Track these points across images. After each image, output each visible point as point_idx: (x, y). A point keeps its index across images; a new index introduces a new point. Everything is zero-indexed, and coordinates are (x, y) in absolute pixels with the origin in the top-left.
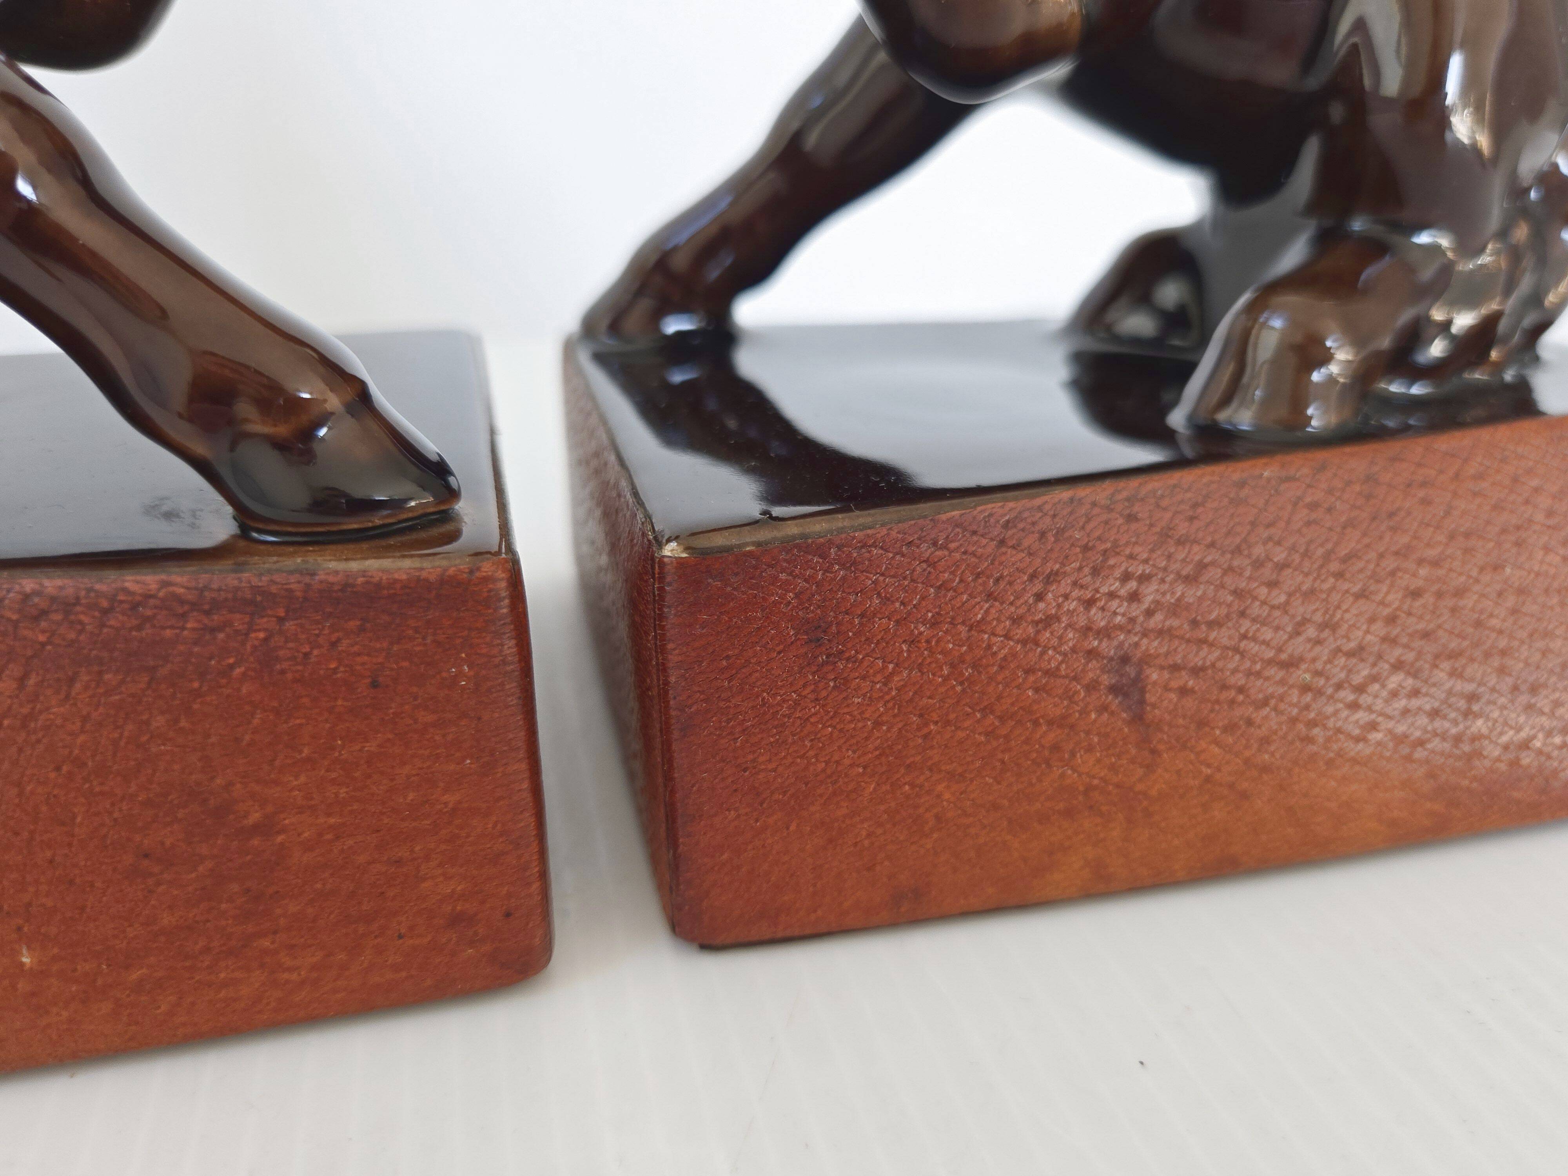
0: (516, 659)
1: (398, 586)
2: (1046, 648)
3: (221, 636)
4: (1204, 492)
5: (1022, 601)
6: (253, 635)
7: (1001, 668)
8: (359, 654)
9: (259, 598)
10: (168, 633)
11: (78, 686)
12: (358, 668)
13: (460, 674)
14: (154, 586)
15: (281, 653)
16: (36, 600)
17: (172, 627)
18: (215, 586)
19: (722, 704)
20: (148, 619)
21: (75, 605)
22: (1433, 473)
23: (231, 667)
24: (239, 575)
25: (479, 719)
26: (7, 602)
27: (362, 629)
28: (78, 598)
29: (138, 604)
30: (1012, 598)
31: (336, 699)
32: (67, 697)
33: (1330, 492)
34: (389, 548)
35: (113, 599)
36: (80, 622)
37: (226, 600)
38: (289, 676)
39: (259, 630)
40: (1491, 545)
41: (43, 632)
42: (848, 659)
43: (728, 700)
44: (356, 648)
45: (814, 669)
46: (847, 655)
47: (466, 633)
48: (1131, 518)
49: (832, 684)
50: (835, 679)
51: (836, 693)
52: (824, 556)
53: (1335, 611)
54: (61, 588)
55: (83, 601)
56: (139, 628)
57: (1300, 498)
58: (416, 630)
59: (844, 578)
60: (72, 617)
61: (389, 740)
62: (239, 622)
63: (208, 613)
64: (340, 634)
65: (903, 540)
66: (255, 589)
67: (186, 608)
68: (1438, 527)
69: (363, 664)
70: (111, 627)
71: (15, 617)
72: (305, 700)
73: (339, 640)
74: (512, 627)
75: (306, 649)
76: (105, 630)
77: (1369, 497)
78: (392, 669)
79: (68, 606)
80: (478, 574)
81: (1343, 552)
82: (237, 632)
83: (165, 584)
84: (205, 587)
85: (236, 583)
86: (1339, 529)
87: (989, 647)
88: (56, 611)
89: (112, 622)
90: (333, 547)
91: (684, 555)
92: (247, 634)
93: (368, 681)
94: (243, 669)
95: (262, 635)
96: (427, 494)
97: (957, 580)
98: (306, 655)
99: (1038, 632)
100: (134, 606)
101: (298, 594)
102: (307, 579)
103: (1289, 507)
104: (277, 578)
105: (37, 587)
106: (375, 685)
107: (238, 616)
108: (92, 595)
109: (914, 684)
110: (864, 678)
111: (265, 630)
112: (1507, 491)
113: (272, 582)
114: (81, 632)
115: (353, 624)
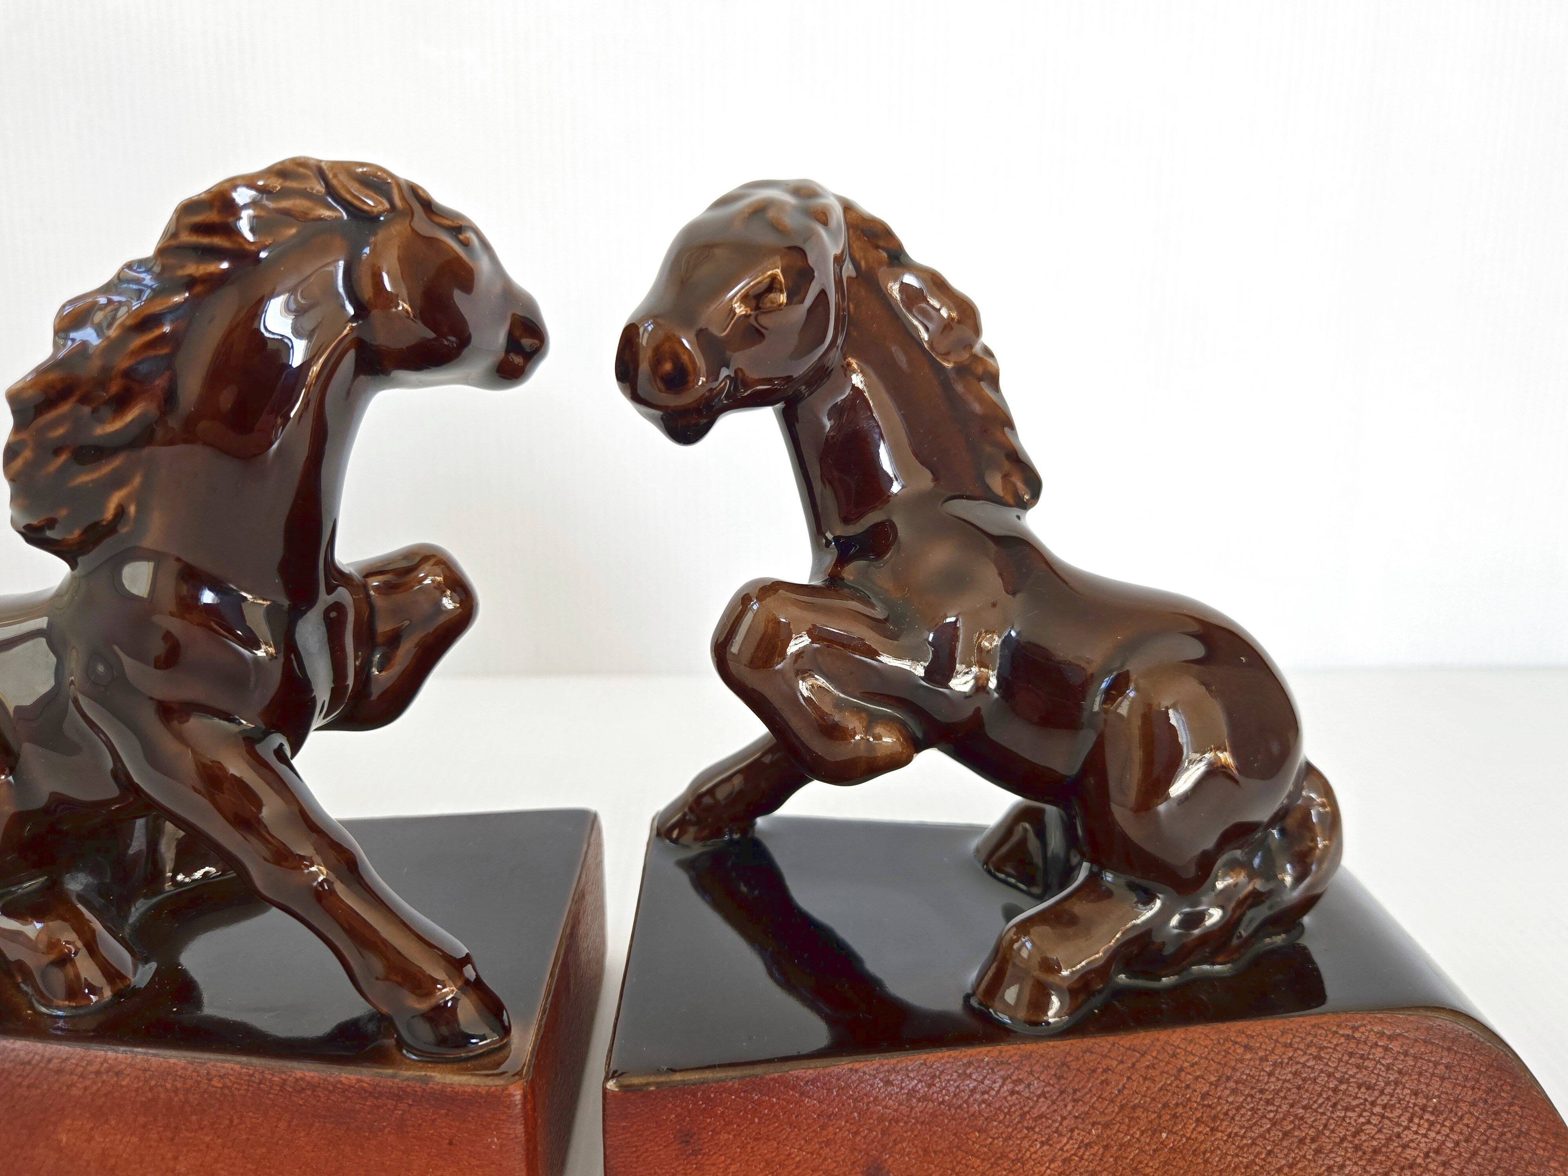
0: (523, 1135)
1: (466, 1094)
2: (825, 1159)
3: (381, 1110)
4: (940, 1069)
5: (812, 1129)
6: (396, 1112)
7: (797, 1167)
8: (444, 1128)
9: (401, 1093)
10: (358, 1106)
11: (314, 1129)
12: (443, 1134)
13: (493, 1142)
14: (354, 1081)
15: (408, 1122)
16: (301, 1082)
17: (359, 1103)
18: (381, 1085)
19: (632, 1170)
20: (349, 1098)
21: (317, 1087)
22: (1115, 1063)
23: (385, 1127)
24: (393, 1080)
25: (501, 1165)
26: (288, 1082)
27: (447, 1115)
28: (319, 1084)
29: (346, 1090)
30: (806, 1127)
31: (431, 1148)
32: (308, 1134)
33: (1031, 1073)
34: (467, 1069)
35: (334, 1086)
36: (319, 1096)
37: (386, 1092)
38: (411, 1135)
39: (399, 1110)
40: (1154, 1116)
41: (302, 1099)
42: (704, 1154)
43: (636, 1168)
44: (444, 1124)
45: (684, 1157)
46: (704, 1151)
47: (497, 1122)
48: (888, 1083)
49: (694, 1166)
50: (696, 1164)
51: (696, 1172)
52: (694, 1095)
53: (1026, 1152)
54: (313, 1077)
55: (321, 1085)
56: (345, 1102)
57: (1010, 1076)
58: (473, 1118)
59: (704, 1109)
60: (316, 1093)
61: (455, 1171)
62: (390, 1104)
63: (376, 1098)
64: (436, 1116)
65: (741, 1089)
66: (400, 1088)
67: (367, 1094)
68: (1112, 1101)
69: (445, 1133)
70: (332, 1100)
71: (290, 1090)
72: (417, 1147)
73: (435, 1119)
74: (522, 1118)
75: (420, 1122)
76: (329, 1101)
77: (1059, 1078)
78: (459, 1137)
79: (313, 1087)
80: (506, 1092)
81: (1036, 1113)
82: (389, 1109)
83: (359, 1081)
84: (377, 1084)
85: (391, 1084)
86: (1035, 1099)
87: (790, 1154)
88: (309, 1089)
89: (333, 1098)
90: (440, 1065)
91: (617, 1090)
92: (393, 1111)
93: (447, 1141)
94: (389, 1129)
95: (400, 1112)
96: (495, 1035)
97: (773, 1114)
98: (420, 1125)
99: (821, 1148)
100: (344, 1091)
101: (419, 1093)
102: (424, 1087)
103: (1000, 1081)
104: (411, 1084)
105: (302, 1075)
106: (450, 1143)
107: (390, 1101)
108: (326, 1083)
109: (743, 1171)
110: (713, 1165)
111: (403, 1110)
112: (1173, 1078)
113: (408, 1086)
114: (318, 1101)
115: (443, 1112)
